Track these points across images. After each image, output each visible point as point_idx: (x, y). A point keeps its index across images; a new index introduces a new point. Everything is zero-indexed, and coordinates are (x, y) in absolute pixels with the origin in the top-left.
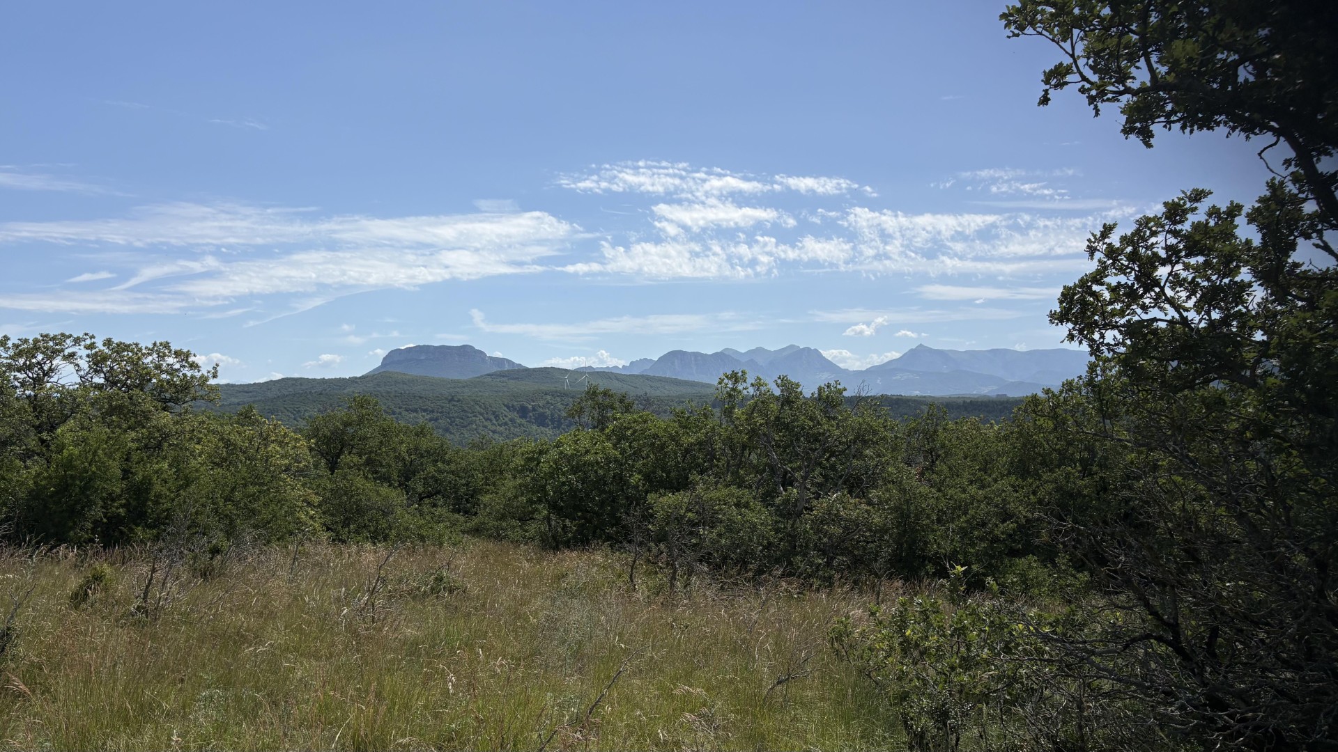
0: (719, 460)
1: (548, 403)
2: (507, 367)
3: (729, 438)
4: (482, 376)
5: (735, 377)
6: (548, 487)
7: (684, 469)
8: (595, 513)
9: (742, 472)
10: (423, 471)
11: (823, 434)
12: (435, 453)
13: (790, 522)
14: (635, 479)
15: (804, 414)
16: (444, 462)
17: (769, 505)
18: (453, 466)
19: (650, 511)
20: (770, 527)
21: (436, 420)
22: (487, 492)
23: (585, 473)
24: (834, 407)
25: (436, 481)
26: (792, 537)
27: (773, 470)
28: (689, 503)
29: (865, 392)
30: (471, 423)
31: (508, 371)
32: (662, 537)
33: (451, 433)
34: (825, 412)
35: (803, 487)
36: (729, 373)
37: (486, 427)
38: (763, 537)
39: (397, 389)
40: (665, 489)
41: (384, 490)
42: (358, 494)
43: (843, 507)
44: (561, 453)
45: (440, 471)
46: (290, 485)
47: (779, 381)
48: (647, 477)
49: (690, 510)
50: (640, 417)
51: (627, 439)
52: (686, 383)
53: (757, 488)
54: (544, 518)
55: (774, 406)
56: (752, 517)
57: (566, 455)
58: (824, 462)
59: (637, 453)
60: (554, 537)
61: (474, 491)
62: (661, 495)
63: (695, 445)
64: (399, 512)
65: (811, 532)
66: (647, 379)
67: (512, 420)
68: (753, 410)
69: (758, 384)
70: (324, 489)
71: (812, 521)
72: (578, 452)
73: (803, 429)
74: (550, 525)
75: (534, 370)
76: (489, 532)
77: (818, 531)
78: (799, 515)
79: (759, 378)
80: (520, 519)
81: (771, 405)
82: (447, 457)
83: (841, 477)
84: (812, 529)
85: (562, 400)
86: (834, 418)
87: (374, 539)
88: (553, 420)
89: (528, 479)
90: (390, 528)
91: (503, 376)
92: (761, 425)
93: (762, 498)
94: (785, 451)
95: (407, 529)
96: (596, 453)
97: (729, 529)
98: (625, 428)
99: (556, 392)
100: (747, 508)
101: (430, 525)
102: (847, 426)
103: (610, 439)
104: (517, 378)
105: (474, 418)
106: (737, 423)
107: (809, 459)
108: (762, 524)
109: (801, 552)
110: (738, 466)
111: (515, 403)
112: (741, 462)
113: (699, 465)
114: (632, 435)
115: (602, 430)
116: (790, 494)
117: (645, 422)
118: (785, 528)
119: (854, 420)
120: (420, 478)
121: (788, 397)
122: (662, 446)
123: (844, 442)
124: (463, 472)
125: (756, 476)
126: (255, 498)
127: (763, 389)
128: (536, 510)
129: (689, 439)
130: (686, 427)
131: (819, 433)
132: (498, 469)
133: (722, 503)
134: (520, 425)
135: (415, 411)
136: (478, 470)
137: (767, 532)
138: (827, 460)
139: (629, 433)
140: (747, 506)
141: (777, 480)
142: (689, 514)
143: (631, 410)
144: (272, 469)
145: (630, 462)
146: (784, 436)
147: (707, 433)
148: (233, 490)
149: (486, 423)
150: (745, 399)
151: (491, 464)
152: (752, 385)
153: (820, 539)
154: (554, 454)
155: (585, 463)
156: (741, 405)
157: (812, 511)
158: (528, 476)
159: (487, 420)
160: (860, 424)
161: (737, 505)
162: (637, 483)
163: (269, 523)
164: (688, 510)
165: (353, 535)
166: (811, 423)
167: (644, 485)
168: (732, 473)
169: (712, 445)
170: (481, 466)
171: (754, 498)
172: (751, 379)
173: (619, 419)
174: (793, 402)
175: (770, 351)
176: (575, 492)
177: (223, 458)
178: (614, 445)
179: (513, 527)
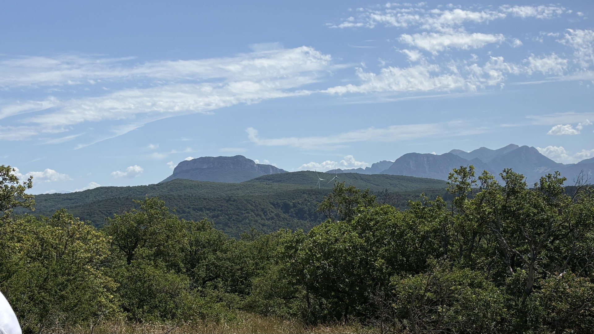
0: (452, 245)
1: (305, 200)
2: (271, 172)
3: (461, 226)
4: (252, 180)
5: (463, 172)
6: (305, 271)
7: (422, 254)
8: (346, 292)
9: (473, 255)
10: (205, 259)
11: (547, 220)
12: (214, 244)
13: (521, 299)
14: (379, 263)
15: (529, 203)
16: (221, 251)
17: (501, 284)
18: (229, 254)
19: (393, 291)
20: (502, 305)
21: (217, 216)
22: (257, 275)
23: (335, 258)
24: (556, 195)
25: (216, 267)
26: (522, 313)
27: (502, 254)
28: (428, 285)
29: (584, 181)
30: (246, 218)
31: (272, 175)
32: (404, 314)
33: (229, 227)
34: (548, 200)
35: (531, 268)
36: (458, 168)
37: (256, 221)
38: (496, 313)
39: (186, 193)
40: (406, 272)
41: (171, 276)
42: (150, 280)
43: (568, 285)
44: (315, 241)
45: (218, 259)
46: (93, 274)
47: (504, 174)
48: (390, 261)
49: (429, 291)
50: (381, 209)
51: (370, 229)
52: (421, 180)
53: (489, 270)
54: (304, 297)
55: (500, 197)
56: (484, 295)
57: (319, 244)
58: (549, 245)
59: (380, 241)
60: (313, 314)
61: (247, 274)
62: (402, 277)
63: (431, 233)
64: (183, 295)
65: (540, 308)
66: (387, 178)
67: (277, 215)
68: (482, 200)
69: (485, 179)
70: (122, 277)
71: (541, 298)
72: (329, 240)
73: (528, 215)
74: (309, 303)
75: (294, 174)
76: (260, 309)
77: (547, 307)
78: (529, 292)
79: (485, 173)
80: (285, 298)
81: (498, 196)
82: (224, 247)
83: (565, 258)
84: (541, 305)
85: (317, 198)
86: (557, 206)
87: (164, 317)
88: (310, 215)
89: (289, 264)
90: (177, 307)
91: (269, 180)
92: (489, 213)
93: (493, 278)
94: (512, 236)
95: (190, 308)
96: (345, 242)
97: (465, 307)
98: (368, 219)
99: (312, 191)
100: (480, 287)
101: (209, 305)
102: (569, 212)
103: (356, 229)
104: (281, 181)
105: (247, 215)
106: (468, 212)
107: (535, 243)
108: (495, 302)
109: (532, 326)
110: (471, 249)
111: (279, 201)
112: (473, 246)
113: (435, 250)
114: (374, 225)
115: (350, 221)
116: (520, 274)
117: (386, 213)
118: (516, 305)
119: (575, 207)
120: (203, 265)
121: (513, 188)
122: (402, 234)
123: (567, 227)
124: (237, 259)
125: (487, 259)
126: (63, 286)
127: (490, 181)
128: (297, 290)
129: (424, 228)
130: (422, 217)
131: (543, 219)
132: (266, 256)
133: (457, 283)
134: (284, 219)
135: (201, 210)
136: (250, 257)
137: (500, 309)
138: (552, 242)
139: (372, 223)
140: (480, 286)
141: (507, 262)
142: (428, 294)
143: (373, 203)
144: (77, 261)
145: (374, 248)
146: (511, 223)
147: (441, 221)
148: (45, 280)
149: (256, 218)
150: (474, 191)
151: (260, 252)
152: (480, 178)
153: (549, 313)
154: (309, 243)
155: (336, 250)
156: (470, 197)
157: (540, 289)
158: (288, 262)
159: (257, 215)
160: (581, 210)
161: (471, 285)
162: (381, 266)
163: (75, 306)
164: (427, 290)
165: (146, 314)
166: (536, 211)
167: (387, 268)
168: (465, 257)
169: (445, 232)
170: (252, 254)
171: (487, 278)
172: (478, 173)
173: (363, 211)
174: (518, 192)
175: (492, 151)
176: (328, 276)
177: (39, 254)
178: (360, 234)
179: (279, 305)
